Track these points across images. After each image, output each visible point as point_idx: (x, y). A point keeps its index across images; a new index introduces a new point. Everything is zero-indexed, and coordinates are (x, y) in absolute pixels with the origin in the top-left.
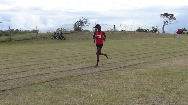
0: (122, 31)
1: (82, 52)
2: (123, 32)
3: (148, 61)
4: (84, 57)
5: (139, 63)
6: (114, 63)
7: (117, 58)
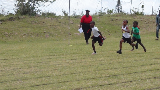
0: (136, 14)
1: (33, 69)
2: (138, 17)
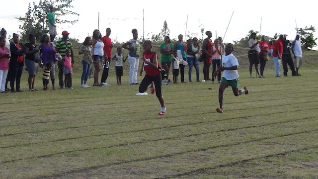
3: (284, 150)
4: (60, 137)
5: (252, 156)
6: (166, 156)
7: (173, 138)
